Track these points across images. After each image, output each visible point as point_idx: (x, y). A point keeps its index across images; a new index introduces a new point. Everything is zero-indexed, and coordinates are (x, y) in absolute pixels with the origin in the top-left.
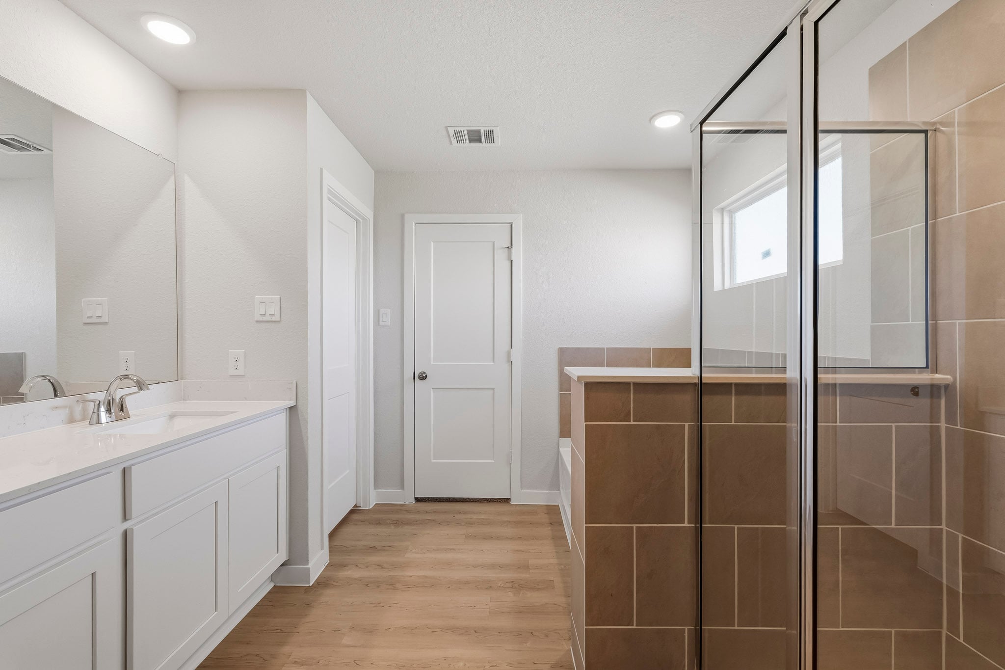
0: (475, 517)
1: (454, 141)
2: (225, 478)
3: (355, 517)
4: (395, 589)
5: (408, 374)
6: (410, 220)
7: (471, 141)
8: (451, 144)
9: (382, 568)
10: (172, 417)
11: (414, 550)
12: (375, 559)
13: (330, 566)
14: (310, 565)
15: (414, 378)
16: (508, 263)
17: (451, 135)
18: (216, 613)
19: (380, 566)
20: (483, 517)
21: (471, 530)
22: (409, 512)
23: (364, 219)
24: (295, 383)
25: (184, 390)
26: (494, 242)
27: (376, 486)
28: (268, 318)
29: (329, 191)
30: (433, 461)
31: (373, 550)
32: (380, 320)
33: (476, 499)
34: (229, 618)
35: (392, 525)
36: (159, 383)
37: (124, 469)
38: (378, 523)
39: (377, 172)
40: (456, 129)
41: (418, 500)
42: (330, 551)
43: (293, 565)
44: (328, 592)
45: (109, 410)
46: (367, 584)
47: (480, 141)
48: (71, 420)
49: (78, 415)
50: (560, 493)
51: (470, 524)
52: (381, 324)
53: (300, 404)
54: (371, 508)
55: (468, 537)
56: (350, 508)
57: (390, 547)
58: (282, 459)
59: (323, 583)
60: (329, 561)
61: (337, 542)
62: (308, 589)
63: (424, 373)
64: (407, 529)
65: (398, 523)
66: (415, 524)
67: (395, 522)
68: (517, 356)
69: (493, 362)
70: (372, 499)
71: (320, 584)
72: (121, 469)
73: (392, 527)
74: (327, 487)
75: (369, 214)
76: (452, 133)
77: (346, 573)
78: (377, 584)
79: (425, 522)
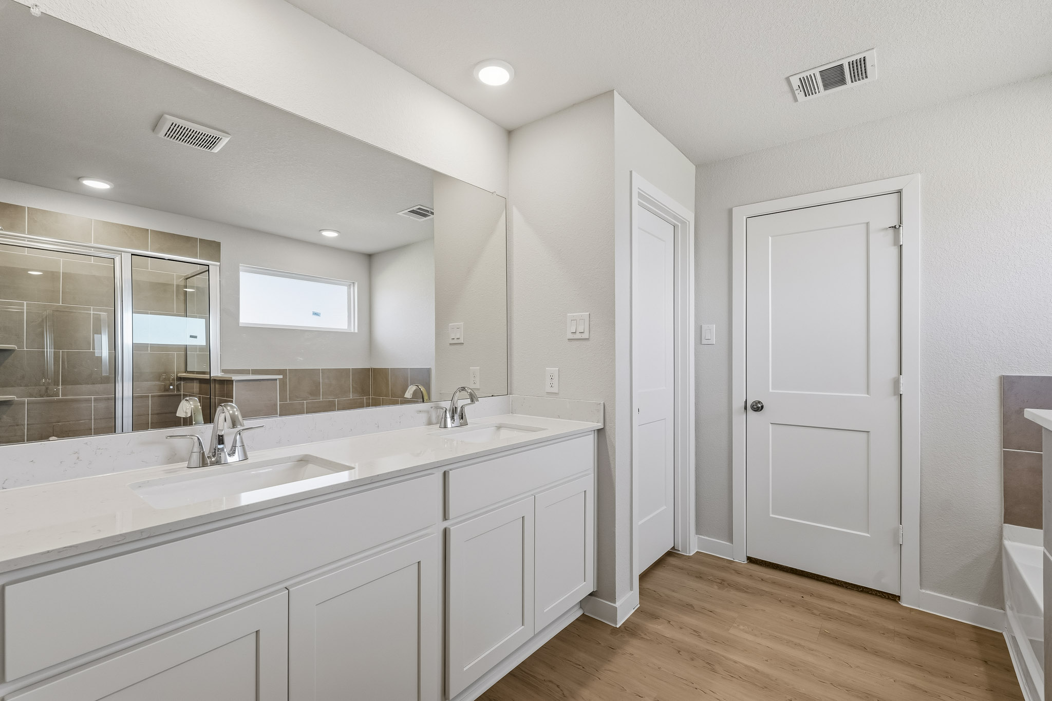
0: (836, 607)
1: (800, 95)
2: (532, 495)
3: (672, 561)
4: (714, 670)
5: (738, 403)
6: (739, 215)
7: (827, 86)
8: (796, 100)
9: (699, 636)
10: (499, 428)
11: (741, 627)
12: (691, 620)
13: (639, 612)
14: (618, 604)
15: (746, 408)
16: (894, 251)
17: (795, 87)
18: (523, 627)
19: (696, 633)
20: (850, 611)
21: (830, 626)
22: (738, 572)
23: (683, 223)
24: (602, 405)
25: (512, 404)
26: (868, 224)
27: (698, 532)
28: (578, 336)
29: (640, 196)
30: (771, 515)
31: (688, 608)
32: (703, 337)
33: (838, 581)
34: (535, 636)
35: (715, 584)
36: (492, 396)
37: (445, 473)
38: (700, 576)
39: (698, 167)
40: (801, 76)
41: (751, 560)
42: (640, 593)
43: (601, 598)
44: (635, 642)
45: (453, 418)
46: (680, 650)
47: (842, 81)
48: (430, 423)
49: (434, 419)
50: (1005, 614)
51: (828, 616)
52: (704, 342)
53: (607, 428)
54: (691, 555)
55: (823, 634)
56: (668, 548)
57: (711, 612)
58: (589, 483)
59: (630, 629)
60: (639, 606)
61: (648, 585)
62: (615, 631)
63: (759, 402)
64: (733, 594)
65: (723, 583)
66: (746, 592)
67: (720, 581)
68: (911, 385)
69: (868, 394)
70: (693, 546)
71: (627, 629)
72: (443, 471)
73: (716, 587)
74: (638, 523)
75: (690, 216)
76: (795, 82)
77: (656, 626)
78: (693, 656)
79: (761, 593)
